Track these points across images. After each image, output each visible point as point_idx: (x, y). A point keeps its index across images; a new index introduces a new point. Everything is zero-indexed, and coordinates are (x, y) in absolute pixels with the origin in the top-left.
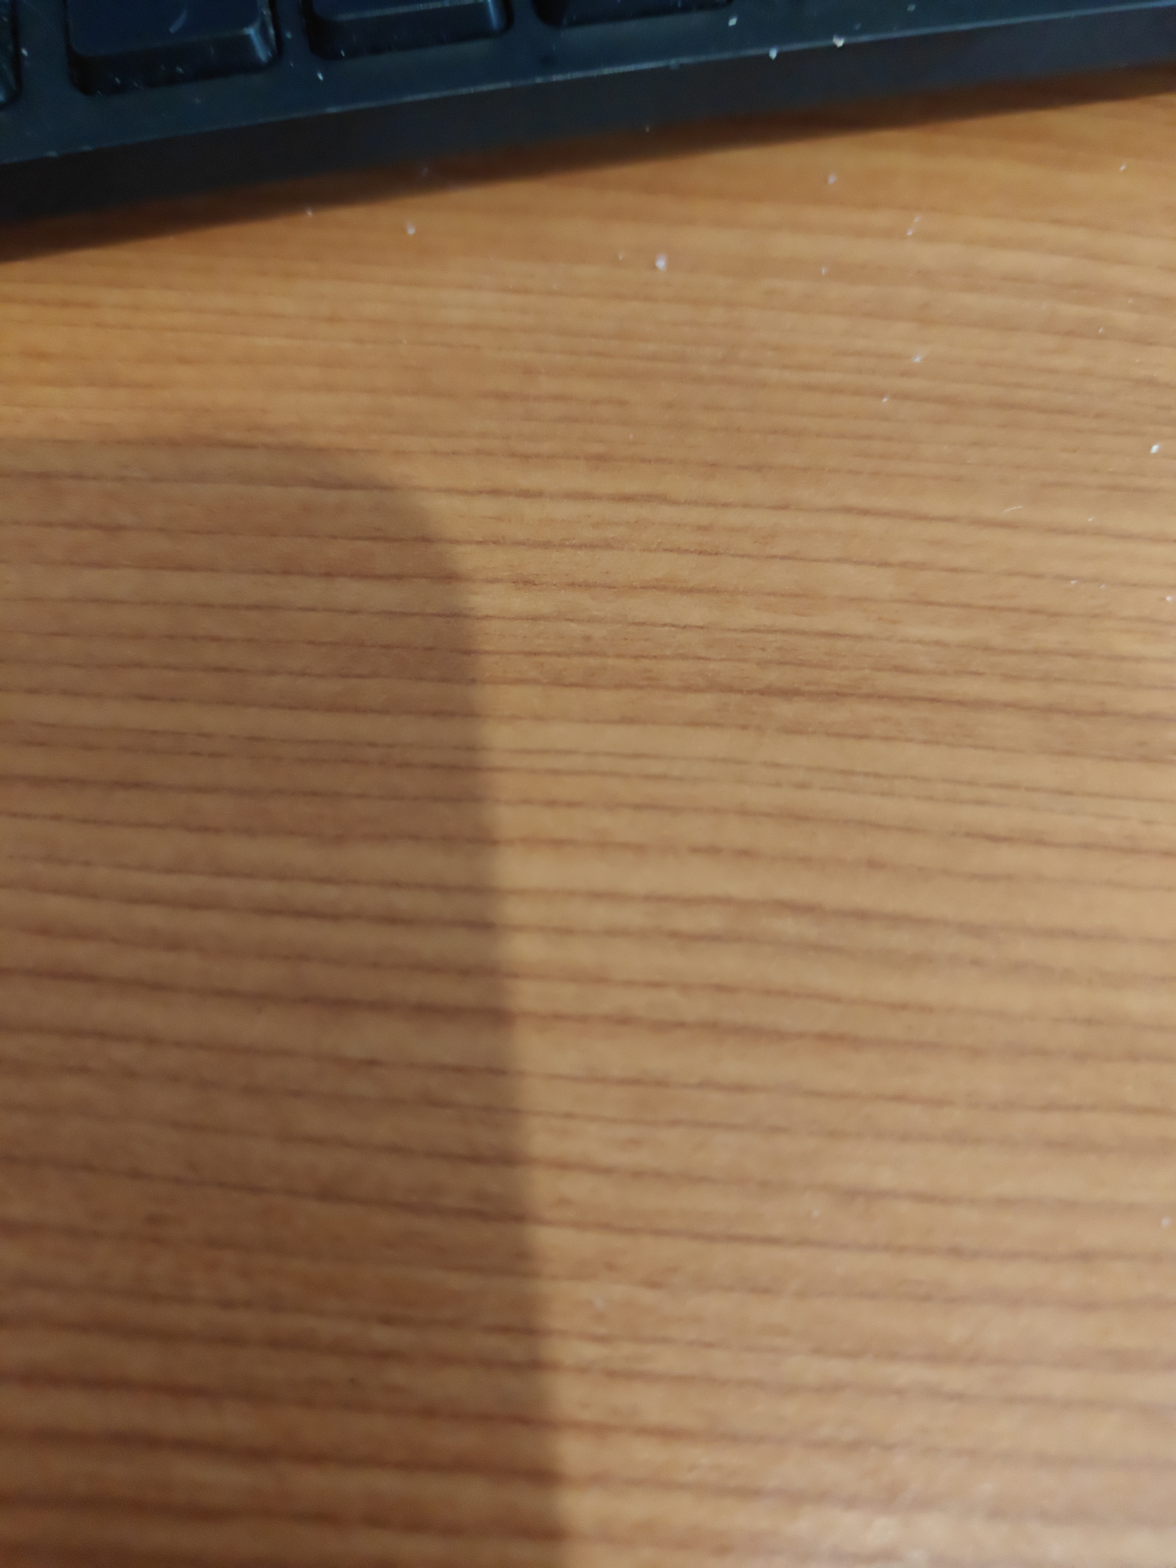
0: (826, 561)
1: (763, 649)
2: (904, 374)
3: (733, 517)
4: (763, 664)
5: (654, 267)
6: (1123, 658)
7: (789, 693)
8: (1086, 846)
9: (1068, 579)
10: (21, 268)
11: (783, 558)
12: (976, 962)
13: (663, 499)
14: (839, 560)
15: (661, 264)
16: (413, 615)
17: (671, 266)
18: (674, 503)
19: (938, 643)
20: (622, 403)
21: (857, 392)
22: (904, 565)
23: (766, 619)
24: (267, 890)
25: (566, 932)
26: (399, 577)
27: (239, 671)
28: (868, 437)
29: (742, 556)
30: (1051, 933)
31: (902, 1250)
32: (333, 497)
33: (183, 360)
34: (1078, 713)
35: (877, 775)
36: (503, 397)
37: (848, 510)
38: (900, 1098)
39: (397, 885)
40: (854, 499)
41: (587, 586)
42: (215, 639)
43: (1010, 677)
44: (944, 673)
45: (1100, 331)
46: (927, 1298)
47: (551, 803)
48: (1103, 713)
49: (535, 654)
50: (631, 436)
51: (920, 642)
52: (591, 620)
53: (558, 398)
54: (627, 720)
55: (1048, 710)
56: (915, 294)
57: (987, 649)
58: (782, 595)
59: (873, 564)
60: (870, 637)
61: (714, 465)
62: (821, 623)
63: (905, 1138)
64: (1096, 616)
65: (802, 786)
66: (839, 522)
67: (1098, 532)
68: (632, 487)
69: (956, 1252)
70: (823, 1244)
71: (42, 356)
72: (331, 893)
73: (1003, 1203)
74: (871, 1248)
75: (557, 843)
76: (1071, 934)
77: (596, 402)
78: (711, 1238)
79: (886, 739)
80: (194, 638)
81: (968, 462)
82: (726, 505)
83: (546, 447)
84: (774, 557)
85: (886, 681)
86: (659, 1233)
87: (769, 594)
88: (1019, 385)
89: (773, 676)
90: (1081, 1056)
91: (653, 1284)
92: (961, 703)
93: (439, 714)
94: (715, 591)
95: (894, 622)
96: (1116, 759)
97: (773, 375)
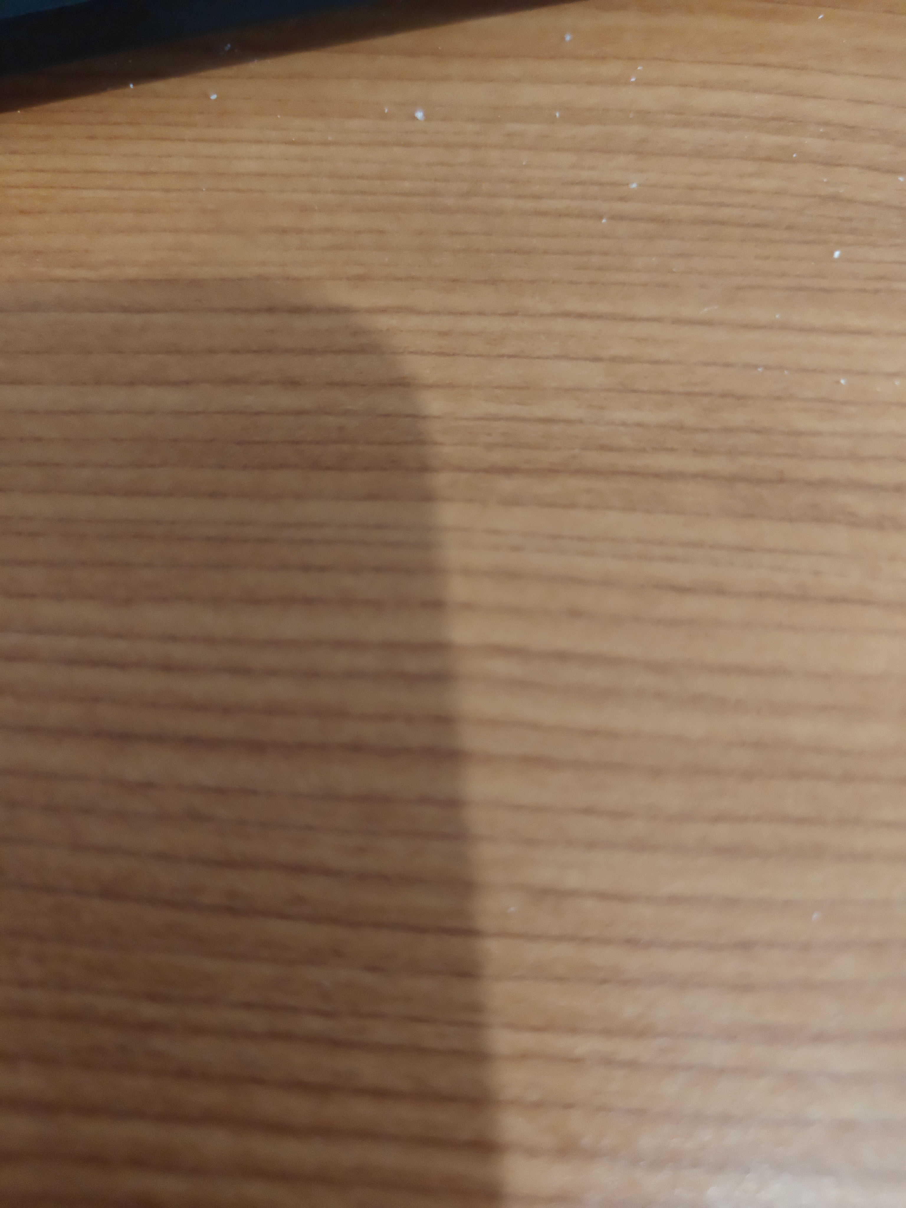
0: (547, 358)
2: (622, 199)
3: (471, 324)
5: (415, 119)
6: (799, 434)
7: (508, 471)
8: (761, 595)
9: (756, 367)
11: (510, 356)
13: (411, 310)
14: (557, 357)
15: (419, 115)
16: (197, 413)
17: (428, 117)
18: (420, 313)
19: (640, 425)
20: (381, 232)
21: (581, 215)
22: (614, 359)
23: (493, 408)
24: (70, 644)
26: (188, 383)
27: (57, 465)
28: (589, 253)
29: (474, 356)
31: (586, 940)
32: (138, 319)
33: (23, 212)
34: (759, 481)
35: (581, 539)
36: (284, 231)
37: (566, 314)
38: (588, 811)
39: (173, 638)
40: (574, 305)
41: (343, 385)
42: (39, 440)
43: (702, 452)
44: (643, 450)
45: (794, 156)
46: (604, 981)
47: (306, 568)
48: (781, 480)
49: (298, 443)
50: (387, 259)
51: (624, 424)
52: (347, 413)
53: (327, 230)
54: (372, 497)
55: (733, 479)
56: (634, 131)
57: (681, 428)
58: (508, 388)
59: (586, 359)
60: (581, 421)
61: (455, 281)
62: (539, 411)
63: (592, 845)
64: (778, 398)
65: (516, 549)
66: (560, 325)
67: (784, 327)
68: (383, 302)
70: (518, 936)
74: (561, 939)
77: (359, 232)
78: (421, 930)
79: (590, 507)
81: (674, 270)
82: (463, 314)
83: (316, 272)
84: (502, 356)
85: (593, 458)
86: (377, 925)
87: (497, 387)
88: (722, 205)
89: (497, 457)
91: (372, 969)
92: (657, 476)
93: (213, 495)
94: (451, 386)
95: (602, 408)
96: (791, 520)
97: (509, 203)
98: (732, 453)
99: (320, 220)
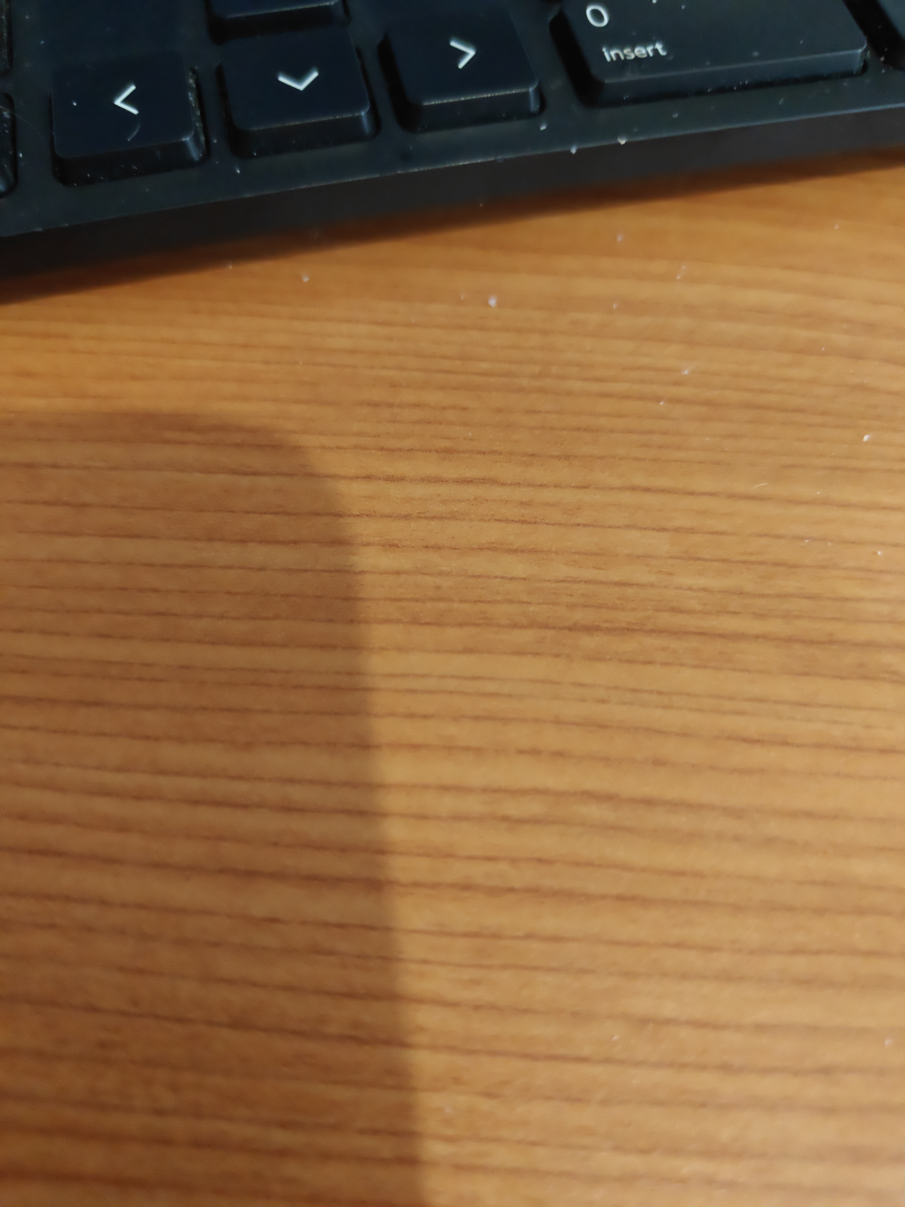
0: (619, 527)
1: (571, 595)
2: (676, 384)
3: (548, 495)
4: (571, 607)
5: (486, 304)
6: (845, 599)
7: (590, 629)
8: (819, 746)
9: (802, 539)
10: (15, 309)
11: (585, 525)
12: (737, 838)
13: (494, 482)
14: (629, 527)
15: (493, 302)
16: (306, 571)
17: (499, 305)
18: (503, 484)
19: (705, 590)
20: (465, 409)
21: (641, 398)
22: (677, 530)
23: (573, 572)
24: (194, 785)
25: (422, 817)
26: (295, 542)
27: (175, 615)
28: (650, 432)
29: (554, 524)
30: (794, 814)
31: (683, 1066)
32: (245, 481)
33: (134, 378)
34: (812, 643)
35: (660, 693)
36: (376, 405)
37: (634, 489)
38: (679, 945)
39: (291, 781)
40: (639, 480)
41: (438, 548)
42: (156, 591)
43: (760, 616)
44: (709, 613)
45: (823, 349)
46: (703, 1105)
47: (411, 716)
48: (831, 642)
49: (399, 600)
50: (470, 434)
51: (690, 589)
52: (441, 574)
53: (416, 405)
54: (468, 651)
55: (789, 640)
56: (683, 323)
57: (741, 594)
58: (586, 554)
59: (654, 529)
60: (652, 585)
61: (532, 455)
62: (615, 575)
63: (684, 976)
64: (824, 567)
65: (603, 701)
66: (627, 498)
67: (826, 502)
68: (469, 474)
69: (726, 1068)
70: (621, 1062)
71: (28, 375)
72: (242, 788)
73: (760, 1028)
74: (658, 1065)
75: (415, 747)
76: (809, 815)
77: (444, 408)
78: (534, 1057)
79: (665, 664)
80: (141, 590)
81: (726, 449)
82: (541, 486)
83: (406, 443)
84: (579, 525)
85: (665, 619)
86: (493, 1053)
87: (575, 553)
88: (763, 391)
89: (579, 616)
90: (820, 911)
91: (489, 1095)
92: (723, 636)
93: (324, 647)
94: (534, 551)
95: (670, 574)
96: (842, 678)
97: (577, 385)
98: (787, 616)
99: (408, 396)
